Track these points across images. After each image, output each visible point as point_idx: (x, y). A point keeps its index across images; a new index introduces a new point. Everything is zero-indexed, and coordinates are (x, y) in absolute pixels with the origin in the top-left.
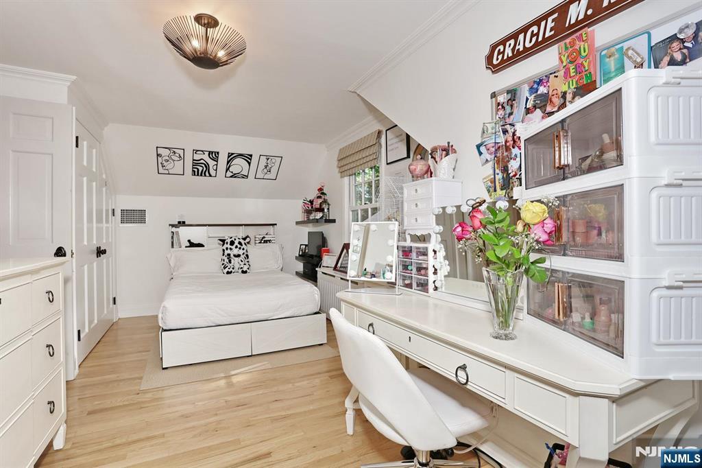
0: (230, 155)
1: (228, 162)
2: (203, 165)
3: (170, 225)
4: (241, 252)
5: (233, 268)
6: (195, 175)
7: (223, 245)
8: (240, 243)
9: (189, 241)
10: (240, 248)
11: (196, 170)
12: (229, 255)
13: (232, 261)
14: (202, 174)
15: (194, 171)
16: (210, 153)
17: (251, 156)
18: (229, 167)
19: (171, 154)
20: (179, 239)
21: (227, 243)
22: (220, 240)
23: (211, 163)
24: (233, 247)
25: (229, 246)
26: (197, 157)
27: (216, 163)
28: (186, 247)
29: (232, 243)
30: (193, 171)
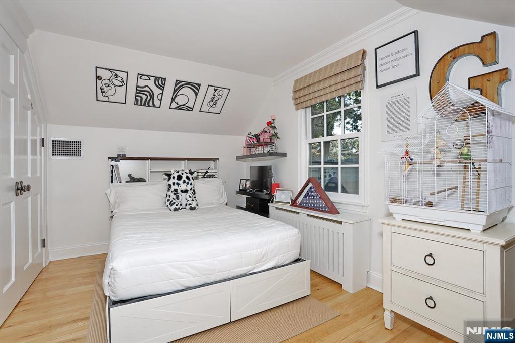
0: (178, 82)
1: (175, 91)
2: (147, 93)
3: (109, 158)
4: (189, 187)
5: (181, 205)
6: (137, 104)
7: (169, 179)
8: (188, 178)
9: (130, 175)
10: (188, 183)
11: (139, 98)
12: (176, 190)
13: (180, 197)
14: (146, 104)
15: (138, 100)
16: (157, 79)
17: (199, 85)
18: (176, 96)
19: (113, 77)
20: (118, 174)
21: (174, 178)
22: (166, 174)
23: (156, 91)
24: (181, 182)
25: (176, 181)
26: (142, 83)
27: (161, 91)
28: (127, 182)
29: (179, 177)
30: (136, 99)
